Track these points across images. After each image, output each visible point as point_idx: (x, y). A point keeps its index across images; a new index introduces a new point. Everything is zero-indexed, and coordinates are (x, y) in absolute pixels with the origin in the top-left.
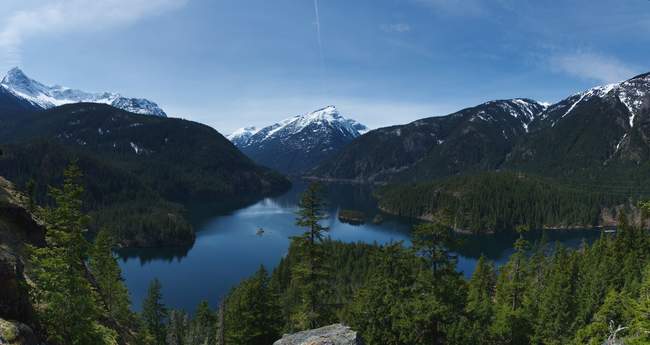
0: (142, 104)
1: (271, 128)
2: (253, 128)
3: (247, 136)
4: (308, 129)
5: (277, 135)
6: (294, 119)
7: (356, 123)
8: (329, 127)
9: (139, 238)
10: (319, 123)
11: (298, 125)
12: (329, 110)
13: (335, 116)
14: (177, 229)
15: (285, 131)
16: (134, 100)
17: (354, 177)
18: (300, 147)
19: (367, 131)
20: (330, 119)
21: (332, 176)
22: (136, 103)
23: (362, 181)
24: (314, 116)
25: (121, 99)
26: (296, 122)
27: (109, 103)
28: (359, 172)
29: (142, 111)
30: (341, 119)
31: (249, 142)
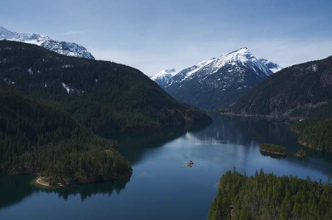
0: (72, 47)
1: (190, 70)
2: (173, 70)
3: (168, 77)
4: (224, 69)
5: (195, 75)
6: (211, 61)
7: (268, 62)
8: (242, 67)
9: (78, 175)
10: (233, 64)
11: (214, 66)
12: (242, 52)
13: (247, 56)
14: (115, 164)
15: (202, 72)
16: (63, 44)
17: (269, 112)
18: (216, 86)
19: (279, 69)
20: (243, 60)
21: (247, 111)
22: (65, 46)
23: (277, 116)
24: (229, 58)
25: (51, 41)
26: (212, 64)
27: (39, 44)
28: (274, 108)
29: (72, 54)
30: (253, 60)
31: (169, 83)
